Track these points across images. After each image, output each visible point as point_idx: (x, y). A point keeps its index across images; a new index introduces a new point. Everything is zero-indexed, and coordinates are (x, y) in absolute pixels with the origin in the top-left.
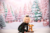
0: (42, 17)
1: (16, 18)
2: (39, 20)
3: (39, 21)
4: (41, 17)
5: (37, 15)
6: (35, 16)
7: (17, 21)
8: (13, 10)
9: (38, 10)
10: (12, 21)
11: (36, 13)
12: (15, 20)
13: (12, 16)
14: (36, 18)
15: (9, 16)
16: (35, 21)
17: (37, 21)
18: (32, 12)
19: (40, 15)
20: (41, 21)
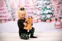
0: (54, 15)
1: (13, 15)
2: (48, 19)
3: (48, 21)
4: (52, 15)
5: (46, 11)
6: (42, 13)
7: (14, 20)
8: (8, 3)
9: (48, 3)
10: (6, 20)
11: (44, 8)
12: (12, 18)
13: (7, 12)
14: (43, 16)
15: (3, 12)
16: (42, 20)
17: (45, 21)
18: (38, 7)
19: (50, 11)
20: (51, 20)
